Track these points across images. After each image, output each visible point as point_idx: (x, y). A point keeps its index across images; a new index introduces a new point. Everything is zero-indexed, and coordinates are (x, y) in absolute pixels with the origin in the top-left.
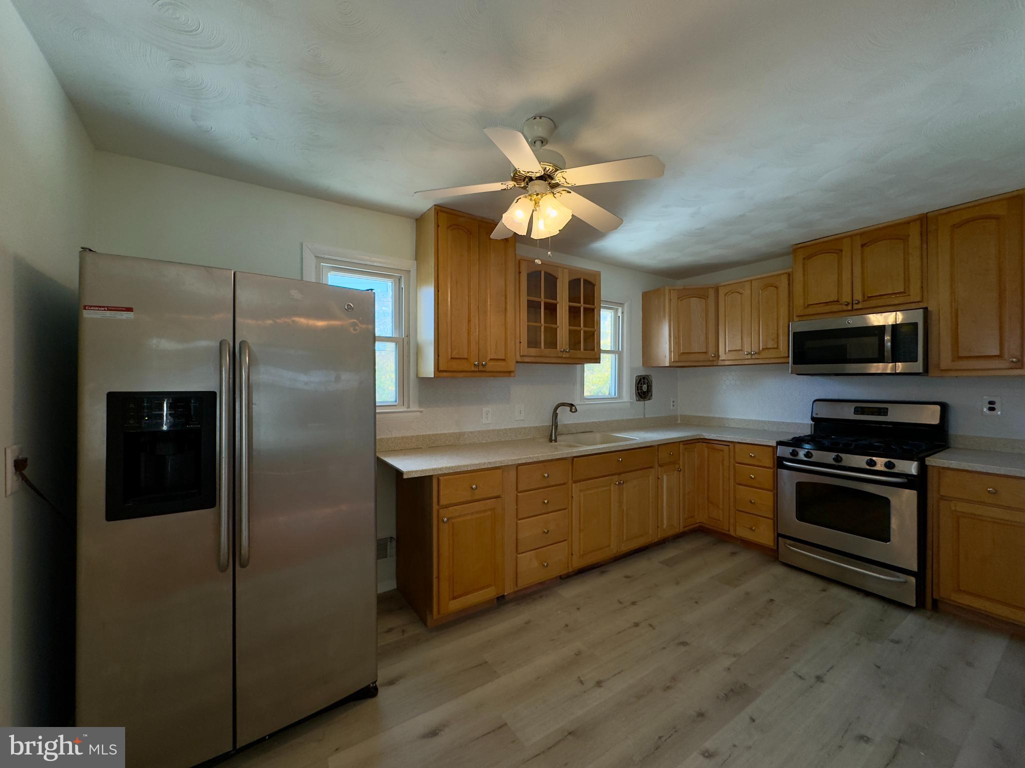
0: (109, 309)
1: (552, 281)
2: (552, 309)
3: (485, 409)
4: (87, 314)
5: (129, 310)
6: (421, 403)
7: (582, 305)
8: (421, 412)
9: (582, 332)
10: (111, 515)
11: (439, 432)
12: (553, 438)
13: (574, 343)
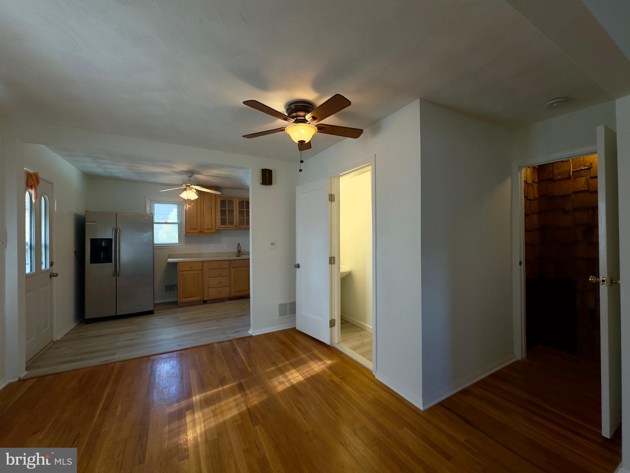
0: (91, 222)
1: (231, 202)
2: (231, 211)
3: (211, 245)
4: (87, 223)
5: (95, 222)
6: (186, 243)
7: (245, 210)
8: (186, 246)
9: (245, 219)
10: (91, 262)
11: (193, 252)
12: (238, 255)
13: (241, 223)
